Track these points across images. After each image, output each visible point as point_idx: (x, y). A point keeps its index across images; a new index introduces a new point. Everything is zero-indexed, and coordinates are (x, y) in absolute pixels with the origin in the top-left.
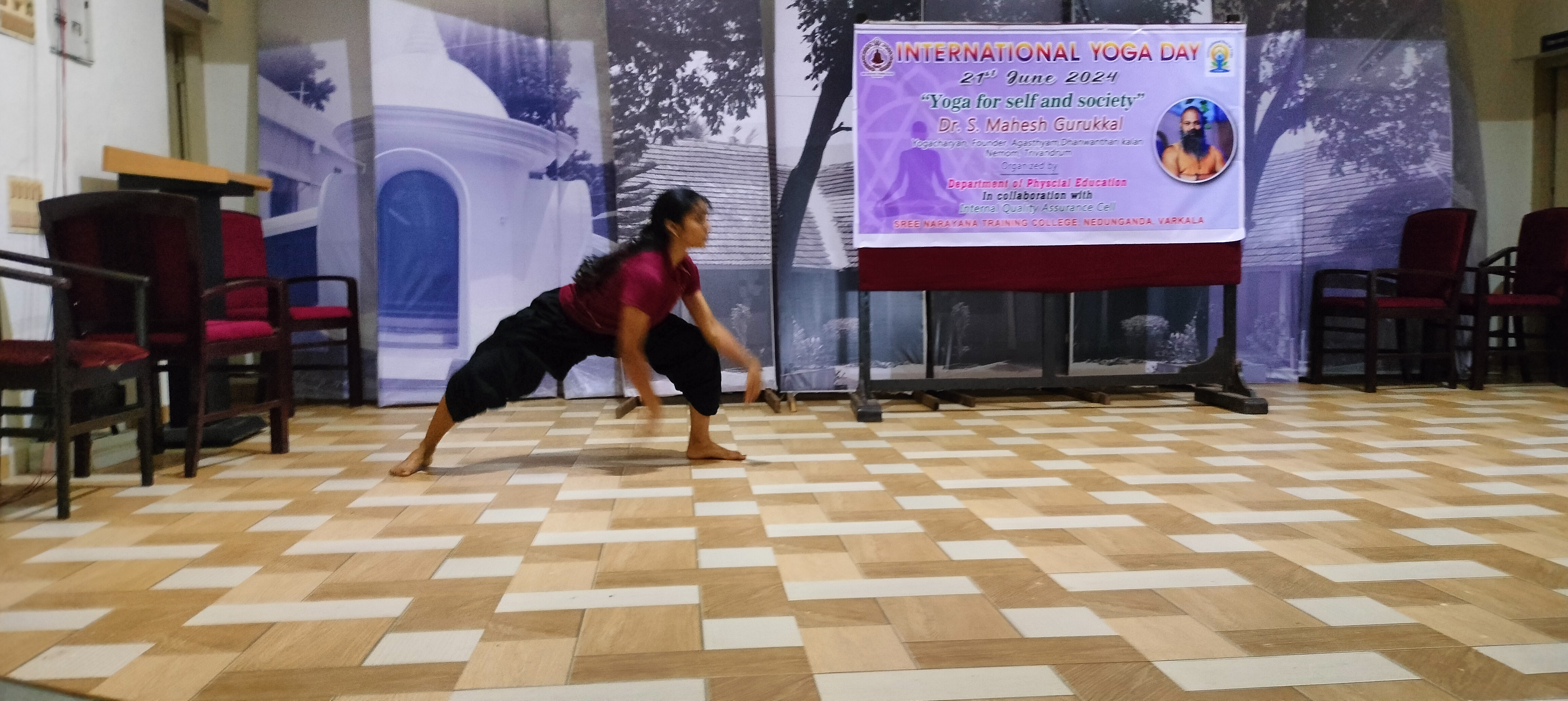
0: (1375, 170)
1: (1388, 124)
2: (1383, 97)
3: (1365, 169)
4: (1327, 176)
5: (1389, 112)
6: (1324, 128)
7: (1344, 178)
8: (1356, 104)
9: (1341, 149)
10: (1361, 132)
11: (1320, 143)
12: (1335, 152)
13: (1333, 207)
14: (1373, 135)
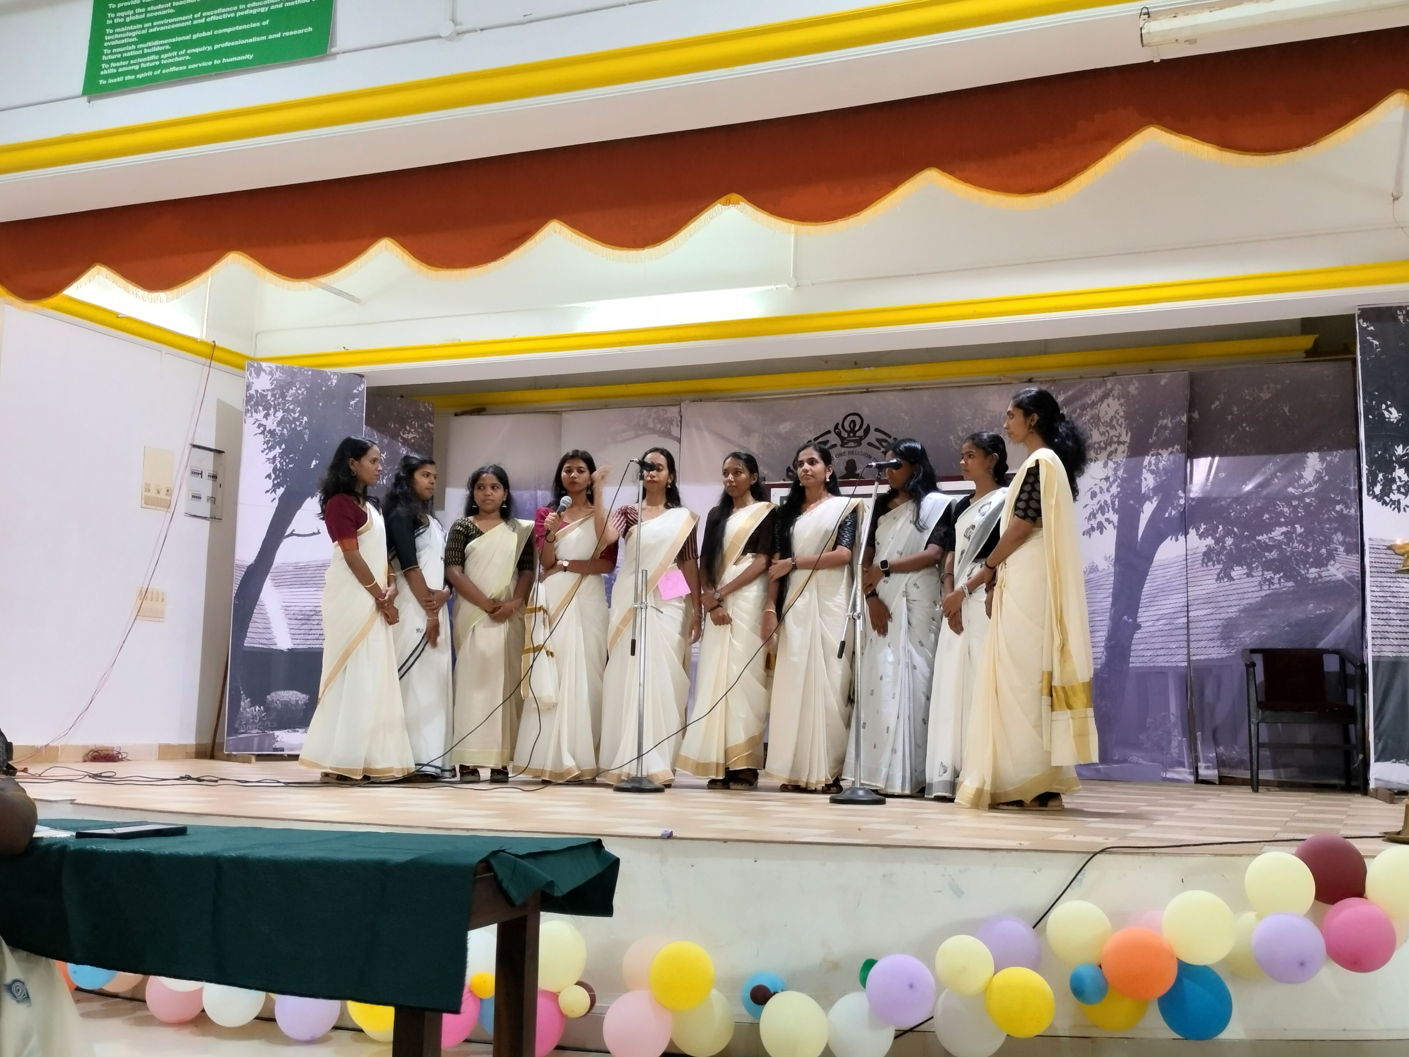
0: (1269, 575)
2: (1278, 502)
3: (1258, 573)
4: (1214, 581)
5: (1286, 517)
6: (1210, 535)
7: (1232, 582)
8: (1247, 511)
9: (1230, 555)
10: (1252, 537)
11: (1205, 549)
12: (1223, 557)
13: (1220, 611)
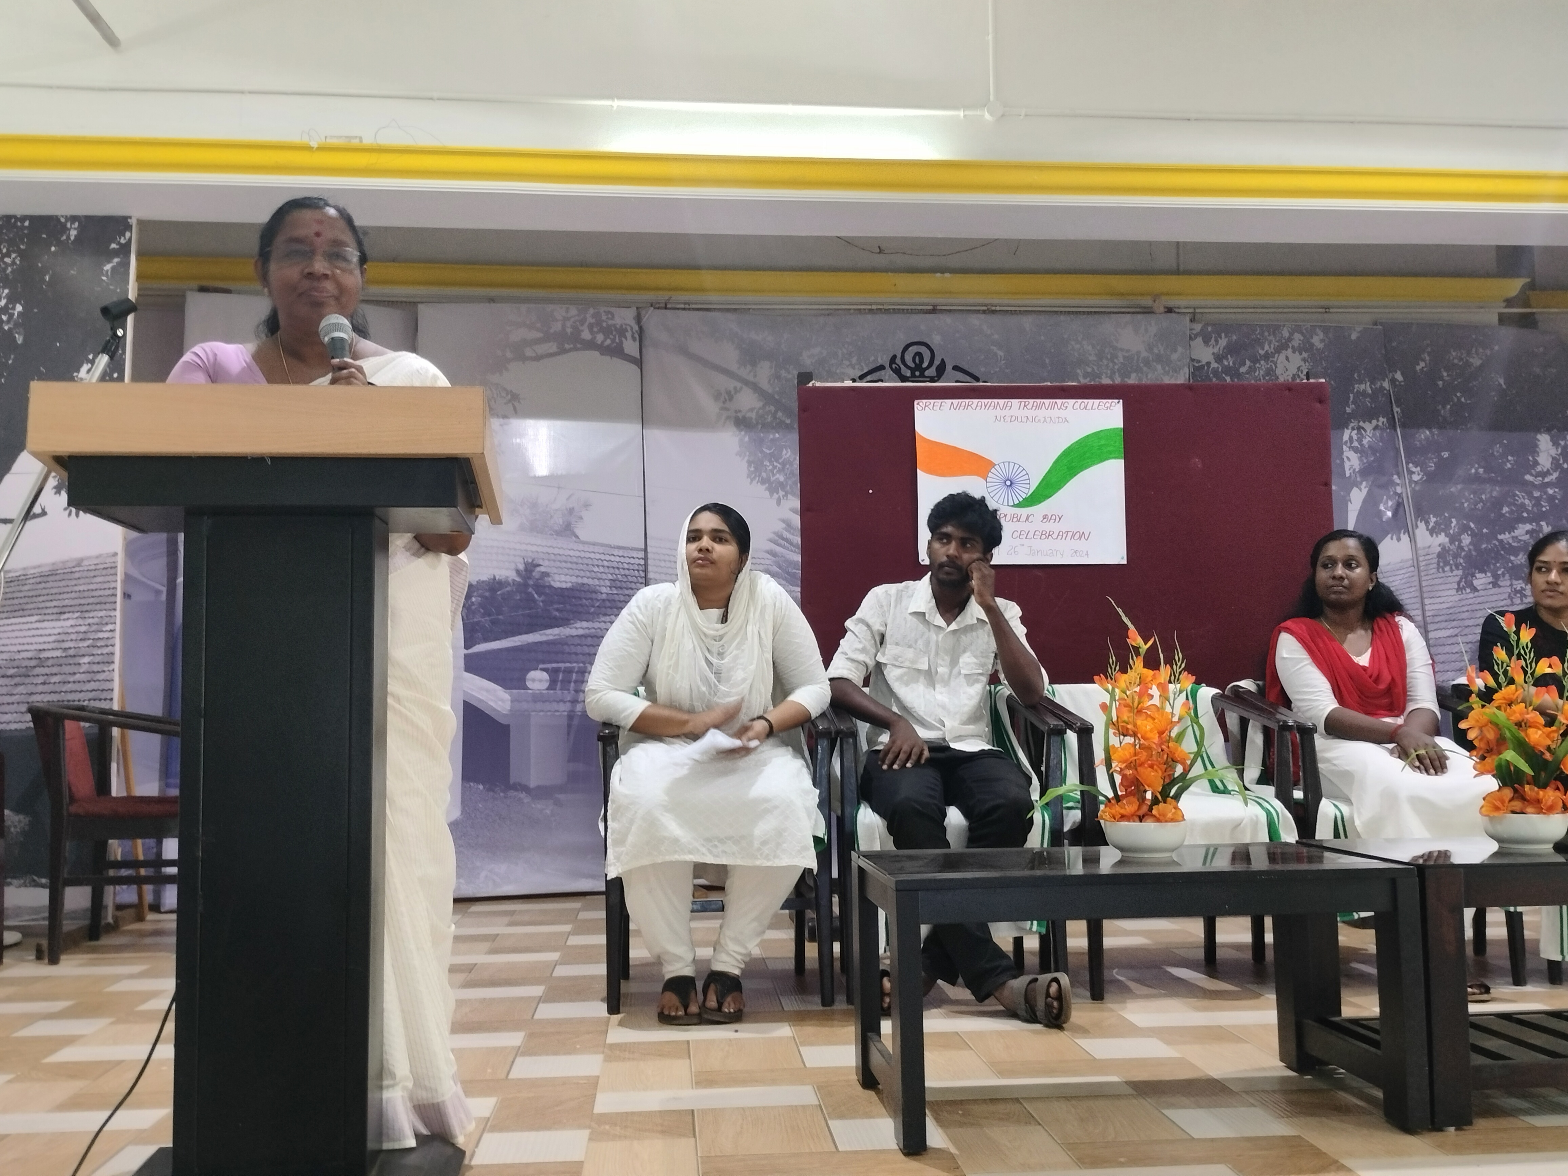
1: (1528, 527)
2: (1517, 493)
3: (1505, 582)
4: (1454, 592)
5: (1528, 511)
6: (1443, 530)
7: (1476, 594)
8: (1481, 500)
9: (1468, 557)
10: (1493, 535)
11: (1439, 549)
12: (1462, 561)
13: (1466, 631)
14: (1511, 541)
